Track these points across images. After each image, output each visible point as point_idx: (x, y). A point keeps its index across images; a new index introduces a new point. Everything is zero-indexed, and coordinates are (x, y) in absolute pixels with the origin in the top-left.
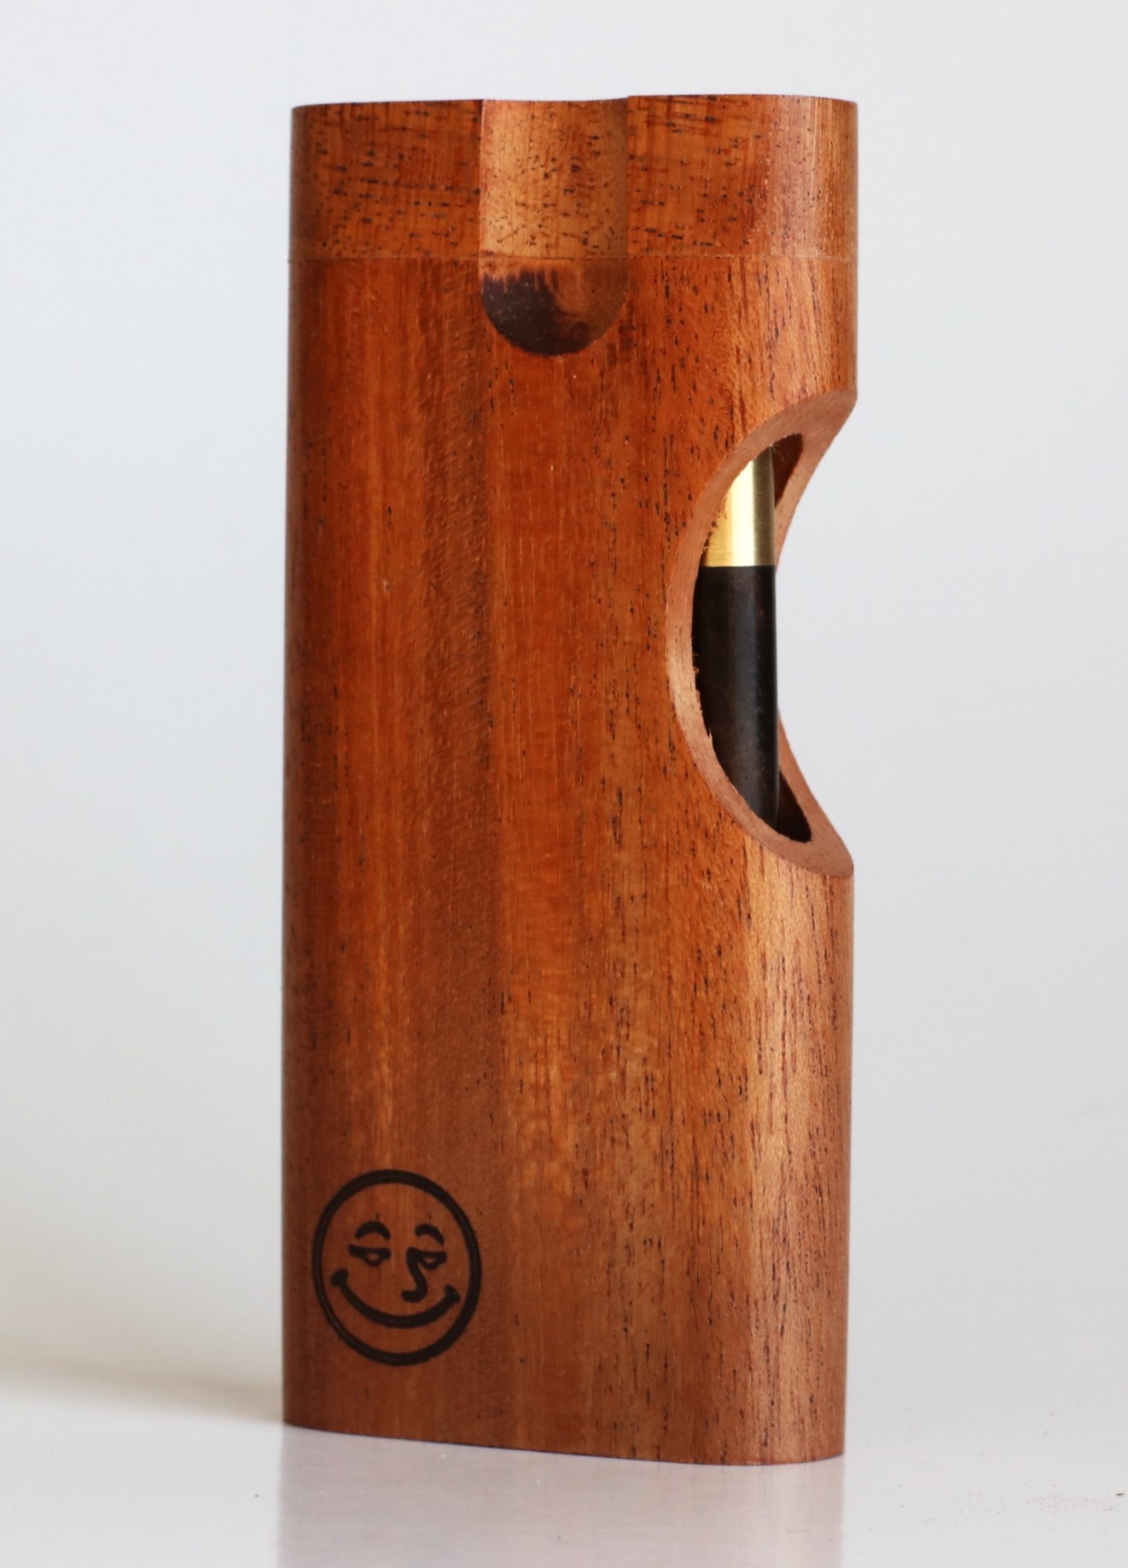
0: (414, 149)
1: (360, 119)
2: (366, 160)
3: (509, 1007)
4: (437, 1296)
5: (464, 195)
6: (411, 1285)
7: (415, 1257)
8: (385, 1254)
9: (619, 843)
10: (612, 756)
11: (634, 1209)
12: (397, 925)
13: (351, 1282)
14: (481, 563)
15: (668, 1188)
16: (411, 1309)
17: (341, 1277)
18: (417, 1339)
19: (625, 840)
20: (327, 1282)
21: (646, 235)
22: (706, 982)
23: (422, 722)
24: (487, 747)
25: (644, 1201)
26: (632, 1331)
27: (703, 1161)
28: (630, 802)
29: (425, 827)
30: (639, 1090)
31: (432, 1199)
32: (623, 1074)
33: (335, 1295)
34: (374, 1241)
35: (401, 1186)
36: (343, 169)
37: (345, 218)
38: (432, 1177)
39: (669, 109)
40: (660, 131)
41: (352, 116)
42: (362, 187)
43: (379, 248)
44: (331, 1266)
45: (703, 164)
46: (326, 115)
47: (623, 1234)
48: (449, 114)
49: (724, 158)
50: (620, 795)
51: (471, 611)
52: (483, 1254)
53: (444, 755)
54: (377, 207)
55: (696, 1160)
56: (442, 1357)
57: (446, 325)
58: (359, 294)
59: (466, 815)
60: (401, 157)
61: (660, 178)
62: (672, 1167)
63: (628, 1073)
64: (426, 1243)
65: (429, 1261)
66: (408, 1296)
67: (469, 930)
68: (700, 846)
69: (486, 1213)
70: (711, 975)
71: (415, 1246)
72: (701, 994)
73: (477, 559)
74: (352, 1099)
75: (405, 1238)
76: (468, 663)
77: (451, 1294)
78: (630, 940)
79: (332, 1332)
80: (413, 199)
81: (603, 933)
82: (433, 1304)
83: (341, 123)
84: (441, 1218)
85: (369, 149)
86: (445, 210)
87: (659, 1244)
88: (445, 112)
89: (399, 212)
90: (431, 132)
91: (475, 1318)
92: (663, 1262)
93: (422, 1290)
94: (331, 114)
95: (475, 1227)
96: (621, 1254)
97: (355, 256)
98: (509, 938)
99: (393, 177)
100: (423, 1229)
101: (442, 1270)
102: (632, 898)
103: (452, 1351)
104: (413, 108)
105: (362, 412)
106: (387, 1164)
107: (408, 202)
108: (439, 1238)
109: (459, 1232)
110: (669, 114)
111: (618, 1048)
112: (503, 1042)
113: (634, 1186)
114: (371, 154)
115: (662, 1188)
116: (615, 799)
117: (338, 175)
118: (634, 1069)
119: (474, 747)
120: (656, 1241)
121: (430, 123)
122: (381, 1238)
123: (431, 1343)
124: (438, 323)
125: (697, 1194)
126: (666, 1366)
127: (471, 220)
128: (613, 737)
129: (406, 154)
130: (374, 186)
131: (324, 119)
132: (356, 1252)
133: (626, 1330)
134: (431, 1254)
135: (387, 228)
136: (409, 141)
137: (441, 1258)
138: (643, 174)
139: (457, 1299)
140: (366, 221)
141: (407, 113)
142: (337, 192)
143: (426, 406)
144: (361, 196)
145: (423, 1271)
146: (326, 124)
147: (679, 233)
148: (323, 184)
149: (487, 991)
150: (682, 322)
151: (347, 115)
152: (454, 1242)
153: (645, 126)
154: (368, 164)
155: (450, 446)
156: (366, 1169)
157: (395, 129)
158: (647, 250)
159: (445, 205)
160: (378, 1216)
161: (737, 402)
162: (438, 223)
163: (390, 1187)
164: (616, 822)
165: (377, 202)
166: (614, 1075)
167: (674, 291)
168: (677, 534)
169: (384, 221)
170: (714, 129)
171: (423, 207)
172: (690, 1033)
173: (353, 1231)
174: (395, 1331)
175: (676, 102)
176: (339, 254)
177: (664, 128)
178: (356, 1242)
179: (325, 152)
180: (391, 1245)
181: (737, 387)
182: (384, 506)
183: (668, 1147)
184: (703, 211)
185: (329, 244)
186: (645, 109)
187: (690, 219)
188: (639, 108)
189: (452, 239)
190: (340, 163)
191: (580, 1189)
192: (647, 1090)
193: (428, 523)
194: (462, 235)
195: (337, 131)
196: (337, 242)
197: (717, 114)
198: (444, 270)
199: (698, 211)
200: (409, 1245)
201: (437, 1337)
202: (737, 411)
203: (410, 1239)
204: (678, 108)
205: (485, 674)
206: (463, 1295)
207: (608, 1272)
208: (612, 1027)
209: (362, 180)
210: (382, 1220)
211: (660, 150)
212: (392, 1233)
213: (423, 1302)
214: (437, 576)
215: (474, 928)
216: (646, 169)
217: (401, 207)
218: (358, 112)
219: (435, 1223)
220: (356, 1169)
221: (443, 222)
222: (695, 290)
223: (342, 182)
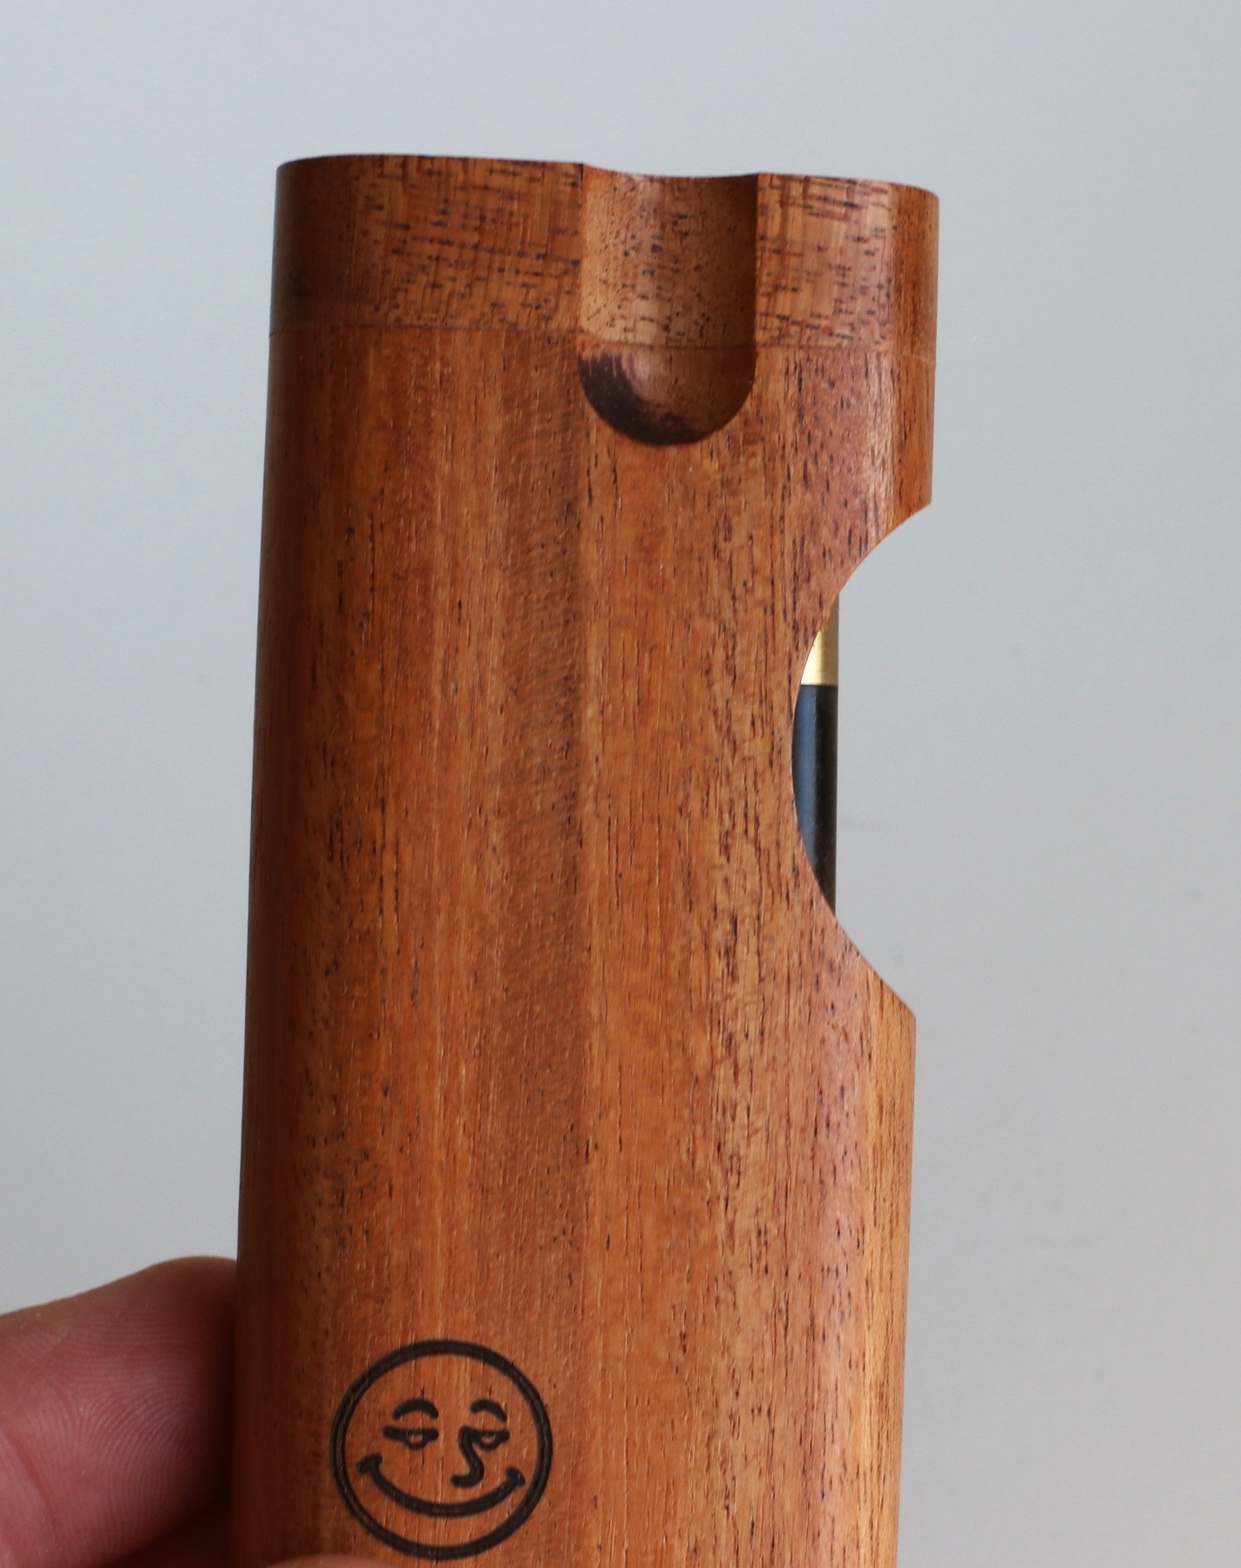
0: (499, 211)
1: (430, 173)
2: (438, 218)
3: (595, 1157)
4: (495, 1477)
5: (561, 265)
6: (464, 1468)
7: (469, 1438)
8: (432, 1435)
9: (733, 975)
10: (726, 880)
11: (741, 1374)
12: (457, 1064)
13: (384, 1468)
14: (572, 666)
15: (781, 1350)
16: (461, 1495)
17: (372, 1465)
18: (467, 1529)
19: (741, 972)
20: (351, 1471)
21: (776, 323)
22: (828, 1125)
23: (495, 838)
24: (575, 868)
25: (751, 1366)
26: (734, 1508)
27: (820, 1320)
28: (745, 928)
29: (496, 954)
30: (750, 1243)
31: (494, 1372)
32: (731, 1228)
33: (362, 1484)
34: (418, 1420)
35: (455, 1358)
36: (407, 227)
37: (408, 281)
38: (495, 1346)
39: (805, 190)
40: (795, 213)
41: (419, 168)
42: (431, 249)
43: (452, 317)
44: (358, 1451)
45: (842, 252)
46: (382, 166)
47: (727, 1402)
48: (543, 176)
49: (865, 247)
50: (734, 923)
51: (560, 718)
52: (555, 1431)
53: (519, 877)
54: (451, 272)
55: (813, 1319)
56: (500, 1548)
57: (535, 405)
58: (425, 365)
59: (548, 944)
60: (482, 218)
61: (793, 262)
62: (786, 1328)
63: (737, 1227)
64: (484, 1421)
65: (488, 1440)
66: (458, 1481)
67: (548, 1071)
68: (825, 976)
69: (561, 1385)
70: (834, 1118)
71: (469, 1424)
72: (822, 1137)
73: (569, 663)
74: (394, 1261)
75: (457, 1414)
76: (554, 775)
77: (514, 1477)
78: (744, 1079)
79: (357, 1526)
80: (496, 265)
81: (711, 1074)
82: (491, 1489)
83: (405, 176)
84: (503, 1391)
85: (441, 207)
86: (537, 280)
87: (769, 1411)
88: (538, 174)
89: (479, 279)
90: (519, 193)
91: (544, 1501)
92: (773, 1432)
93: (478, 1472)
94: (389, 167)
95: (546, 1401)
96: (724, 1424)
97: (422, 322)
98: (597, 1082)
99: (474, 238)
100: (479, 1406)
101: (503, 1450)
102: (747, 1035)
103: (513, 1541)
104: (498, 166)
105: (427, 496)
106: (439, 1333)
107: (490, 268)
108: (502, 1416)
109: (527, 1408)
110: (805, 195)
111: (727, 1200)
112: (588, 1194)
113: (740, 1349)
114: (444, 212)
115: (774, 1352)
116: (729, 927)
117: (399, 234)
118: (744, 1222)
119: (559, 867)
120: (765, 1409)
121: (519, 184)
122: (427, 1418)
123: (487, 1532)
124: (525, 403)
125: (812, 1355)
126: (773, 1545)
127: (568, 293)
128: (728, 860)
129: (489, 216)
130: (447, 248)
131: (378, 171)
132: (393, 1434)
133: (727, 1508)
134: (490, 1433)
135: (463, 296)
136: (492, 202)
137: (503, 1436)
138: (775, 257)
139: (523, 1481)
140: (435, 286)
141: (491, 171)
142: (396, 252)
143: (508, 491)
144: (430, 258)
145: (480, 1452)
146: (382, 176)
147: (816, 322)
148: (376, 242)
149: (569, 1137)
150: (816, 418)
151: (412, 168)
152: (519, 1418)
153: (778, 205)
154: (439, 224)
155: (536, 537)
156: (411, 1340)
157: (474, 187)
158: (779, 338)
159: (536, 274)
160: (423, 1392)
161: (871, 505)
162: (527, 293)
163: (441, 1360)
164: (730, 952)
165: (450, 266)
166: (721, 1228)
167: (807, 383)
168: (806, 642)
169: (460, 287)
170: (854, 215)
171: (509, 276)
172: (809, 1179)
173: (390, 1411)
174: (441, 1522)
175: (813, 183)
176: (398, 319)
177: (800, 210)
178: (391, 1422)
179: (381, 208)
180: (439, 1424)
181: (872, 490)
182: (453, 599)
183: (783, 1305)
184: (841, 302)
185: (385, 307)
186: (777, 188)
187: (827, 308)
188: (771, 187)
189: (544, 312)
190: (401, 219)
191: (679, 1356)
192: (759, 1244)
193: (509, 621)
194: (556, 308)
195: (399, 186)
196: (397, 306)
197: (857, 200)
198: (533, 345)
199: (836, 301)
200: (461, 1425)
201: (494, 1527)
202: (871, 515)
203: (465, 1417)
204: (815, 190)
205: (574, 789)
206: (529, 1478)
207: (708, 1445)
208: (718, 1174)
209: (431, 241)
210: (428, 1396)
211: (794, 232)
212: (441, 1413)
213: (480, 1485)
214: (518, 680)
215: (554, 1068)
216: (778, 252)
217: (482, 272)
218: (427, 165)
219: (495, 1398)
220: (396, 1341)
221: (532, 294)
222: (832, 384)
223: (405, 242)
